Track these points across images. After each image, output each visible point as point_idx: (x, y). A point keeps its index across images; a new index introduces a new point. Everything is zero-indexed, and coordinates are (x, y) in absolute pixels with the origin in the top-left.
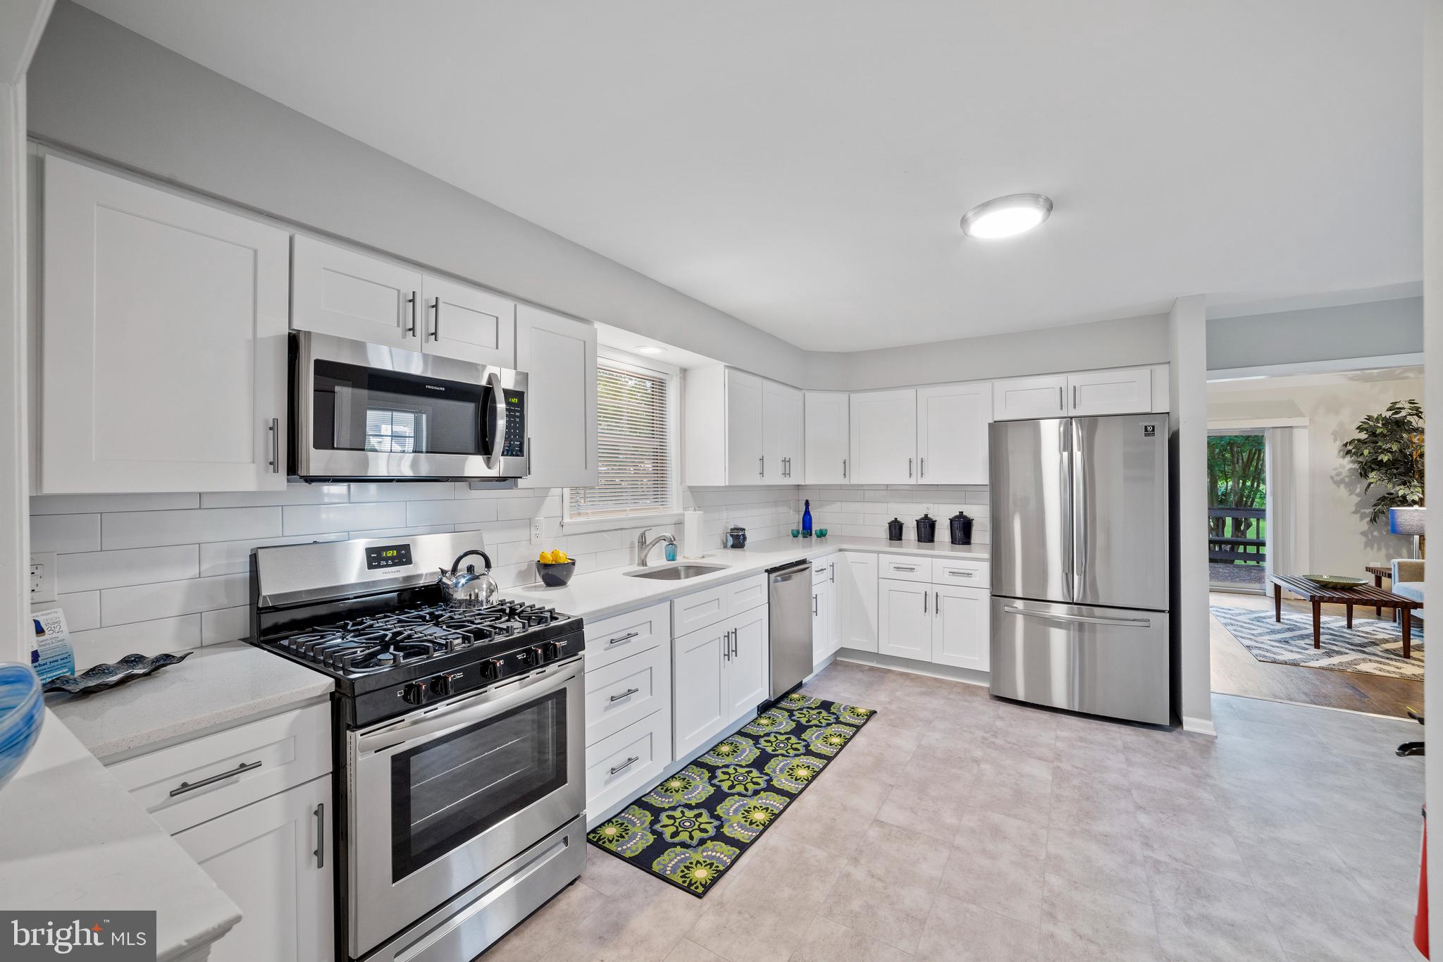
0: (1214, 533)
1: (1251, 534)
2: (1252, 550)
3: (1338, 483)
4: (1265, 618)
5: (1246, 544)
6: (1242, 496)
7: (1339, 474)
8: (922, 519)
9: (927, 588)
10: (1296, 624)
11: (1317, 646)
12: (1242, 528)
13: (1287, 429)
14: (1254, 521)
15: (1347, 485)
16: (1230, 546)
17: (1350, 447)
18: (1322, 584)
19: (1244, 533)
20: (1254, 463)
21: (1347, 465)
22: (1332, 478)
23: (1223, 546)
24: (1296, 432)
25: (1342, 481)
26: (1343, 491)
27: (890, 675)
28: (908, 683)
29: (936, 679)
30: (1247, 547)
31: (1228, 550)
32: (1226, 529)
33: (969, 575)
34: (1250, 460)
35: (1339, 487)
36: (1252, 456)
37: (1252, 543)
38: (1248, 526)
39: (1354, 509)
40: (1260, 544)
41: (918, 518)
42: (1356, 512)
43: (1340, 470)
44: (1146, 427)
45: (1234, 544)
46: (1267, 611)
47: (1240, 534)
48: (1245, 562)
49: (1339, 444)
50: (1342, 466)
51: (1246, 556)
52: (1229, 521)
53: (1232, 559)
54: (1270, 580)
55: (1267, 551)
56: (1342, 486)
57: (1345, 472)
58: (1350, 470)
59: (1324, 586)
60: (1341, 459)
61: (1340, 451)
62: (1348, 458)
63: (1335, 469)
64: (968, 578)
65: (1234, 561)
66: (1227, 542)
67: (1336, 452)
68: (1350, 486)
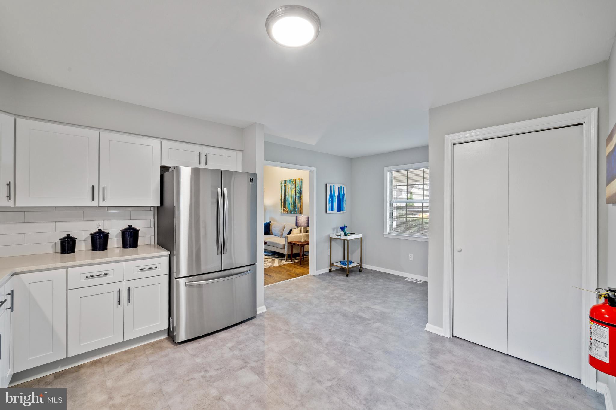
8: (96, 233)
9: (120, 286)
27: (83, 371)
28: (107, 368)
29: (126, 352)
33: (153, 268)
41: (92, 232)
44: (250, 178)
64: (154, 270)
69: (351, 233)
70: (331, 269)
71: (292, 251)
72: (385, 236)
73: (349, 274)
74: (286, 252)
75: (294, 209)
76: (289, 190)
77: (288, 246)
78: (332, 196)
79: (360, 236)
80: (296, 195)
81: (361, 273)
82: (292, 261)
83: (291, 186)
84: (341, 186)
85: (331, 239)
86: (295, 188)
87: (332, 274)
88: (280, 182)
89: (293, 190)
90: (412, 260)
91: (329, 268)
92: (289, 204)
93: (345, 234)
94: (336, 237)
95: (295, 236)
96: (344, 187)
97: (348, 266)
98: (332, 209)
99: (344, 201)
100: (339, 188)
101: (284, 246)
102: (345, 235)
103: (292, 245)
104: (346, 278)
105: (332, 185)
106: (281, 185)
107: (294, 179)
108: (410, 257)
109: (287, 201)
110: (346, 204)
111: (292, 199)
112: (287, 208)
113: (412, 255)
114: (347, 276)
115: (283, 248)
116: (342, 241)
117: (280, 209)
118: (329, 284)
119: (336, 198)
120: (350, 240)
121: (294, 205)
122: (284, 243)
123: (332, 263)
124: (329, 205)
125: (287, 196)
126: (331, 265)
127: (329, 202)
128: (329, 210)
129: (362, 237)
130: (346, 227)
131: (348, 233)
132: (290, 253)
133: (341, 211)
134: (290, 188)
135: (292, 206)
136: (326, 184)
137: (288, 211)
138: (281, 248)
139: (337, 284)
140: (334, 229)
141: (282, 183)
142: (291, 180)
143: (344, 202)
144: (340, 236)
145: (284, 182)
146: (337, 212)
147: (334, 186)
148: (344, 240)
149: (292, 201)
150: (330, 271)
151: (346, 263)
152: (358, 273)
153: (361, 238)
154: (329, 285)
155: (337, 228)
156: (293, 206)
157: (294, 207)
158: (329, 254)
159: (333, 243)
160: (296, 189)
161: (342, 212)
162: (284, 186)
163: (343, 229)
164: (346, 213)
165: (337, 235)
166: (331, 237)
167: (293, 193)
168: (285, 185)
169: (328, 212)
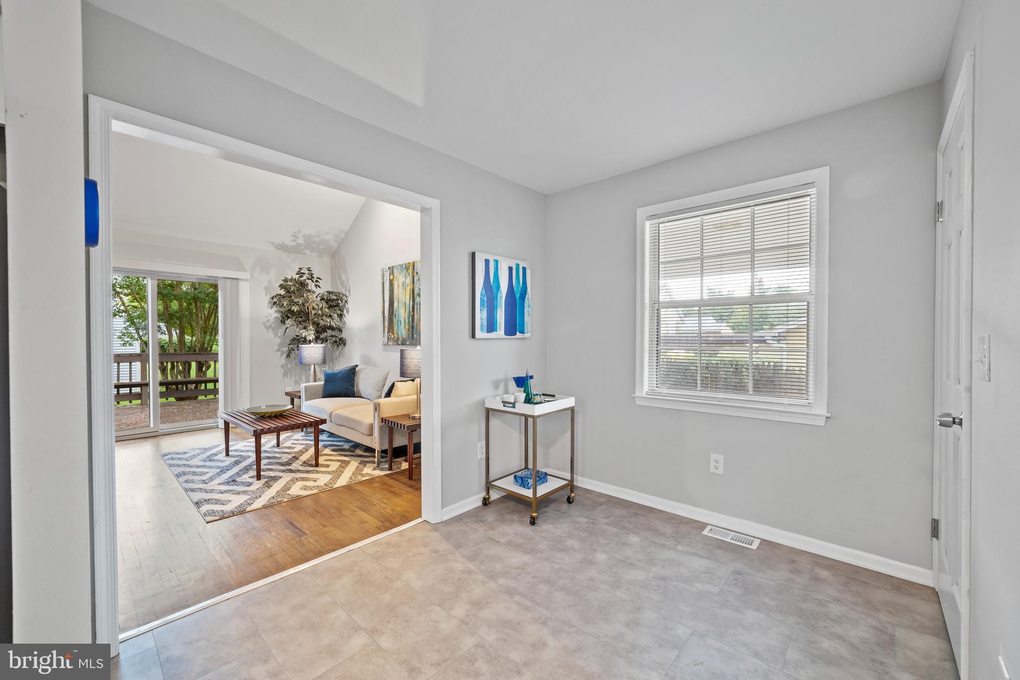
0: (182, 375)
1: (210, 374)
2: (210, 386)
3: (268, 328)
4: (216, 455)
5: (206, 382)
6: (203, 344)
7: (268, 321)
10: (241, 454)
11: (259, 477)
12: (204, 369)
13: (235, 280)
14: (212, 363)
15: (274, 330)
16: (194, 385)
17: (275, 300)
18: (262, 415)
19: (205, 373)
20: (212, 319)
21: (273, 314)
22: (264, 323)
23: (189, 386)
24: (241, 284)
25: (270, 326)
26: (271, 334)
30: (207, 384)
31: (193, 388)
32: (191, 372)
34: (209, 315)
35: (268, 331)
36: (210, 313)
37: (210, 381)
38: (208, 367)
39: (277, 348)
40: (215, 381)
42: (278, 351)
43: (269, 318)
45: (197, 383)
46: (219, 445)
47: (202, 375)
48: (206, 397)
49: (268, 297)
50: (270, 315)
51: (207, 392)
52: (194, 365)
53: (195, 395)
54: (222, 415)
55: (220, 386)
56: (270, 330)
57: (272, 319)
58: (275, 317)
59: (263, 417)
60: (270, 309)
61: (269, 303)
62: (275, 309)
63: (266, 317)
65: (197, 397)
66: (192, 382)
67: (267, 303)
68: (275, 330)
69: (543, 395)
70: (489, 498)
71: (391, 441)
72: (638, 403)
73: (537, 517)
74: (375, 442)
75: (411, 335)
76: (400, 289)
77: (381, 428)
78: (491, 289)
79: (570, 402)
80: (414, 301)
81: (573, 509)
82: (390, 469)
83: (404, 279)
84: (518, 265)
85: (489, 413)
86: (413, 283)
87: (490, 515)
88: (381, 273)
89: (409, 289)
90: (720, 471)
91: (483, 494)
92: (399, 322)
93: (527, 395)
94: (501, 407)
95: (401, 402)
96: (524, 269)
97: (535, 492)
98: (491, 327)
99: (526, 305)
100: (511, 269)
101: (371, 427)
102: (528, 400)
103: (389, 426)
104: (528, 530)
105: (491, 259)
106: (383, 279)
107: (409, 263)
108: (713, 464)
109: (396, 315)
110: (531, 315)
111: (407, 311)
112: (395, 332)
113: (720, 458)
114: (533, 522)
115: (369, 434)
116: (520, 418)
117: (380, 337)
118: (471, 566)
119: (501, 297)
120: (539, 416)
121: (411, 325)
122: (371, 421)
123: (491, 478)
124: (481, 316)
125: (396, 305)
126: (489, 486)
127: (482, 305)
128: (482, 330)
129: (573, 405)
130: (531, 377)
131: (537, 395)
132: (386, 446)
133: (518, 333)
134: (401, 286)
135: (407, 327)
136: (473, 254)
137: (398, 339)
138: (364, 433)
139: (499, 567)
140: (496, 384)
141: (385, 273)
142: (404, 266)
143: (526, 310)
144: (514, 405)
145: (388, 271)
146: (506, 334)
147: (496, 262)
148: (526, 417)
149: (407, 315)
150: (486, 502)
151: (531, 481)
152: (565, 506)
153: (572, 410)
154: (470, 572)
155: (506, 381)
156: (409, 327)
157: (411, 330)
158: (482, 455)
159: (494, 422)
160: (413, 286)
161: (519, 335)
162: (390, 280)
163: (521, 382)
164: (530, 338)
165: (503, 402)
166: (488, 406)
167: (408, 297)
168: (391, 278)
169: (479, 334)
